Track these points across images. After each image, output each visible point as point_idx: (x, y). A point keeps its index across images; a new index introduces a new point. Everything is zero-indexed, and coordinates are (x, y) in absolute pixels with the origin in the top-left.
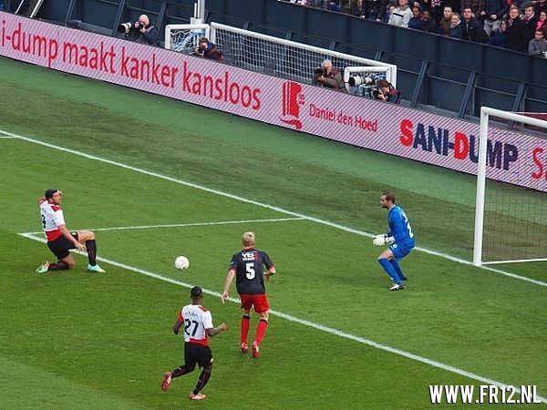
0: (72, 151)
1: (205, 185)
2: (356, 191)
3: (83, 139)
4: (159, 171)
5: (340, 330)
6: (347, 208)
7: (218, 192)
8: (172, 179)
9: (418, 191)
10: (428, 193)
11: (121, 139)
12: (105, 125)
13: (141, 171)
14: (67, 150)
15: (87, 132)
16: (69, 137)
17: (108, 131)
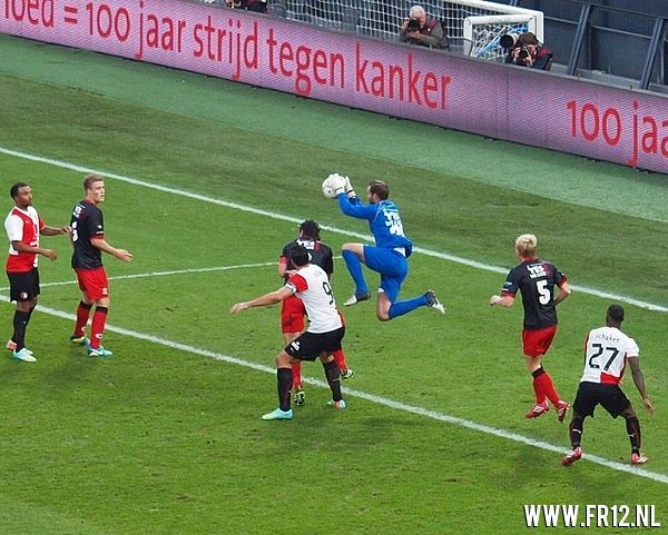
0: (52, 162)
1: (256, 205)
2: (489, 206)
3: (69, 142)
4: (185, 187)
5: (470, 419)
6: (475, 232)
7: (277, 216)
8: (205, 199)
9: (583, 202)
10: (598, 205)
11: (127, 140)
12: (102, 120)
13: (159, 187)
14: (43, 160)
15: (75, 132)
16: (46, 140)
17: (105, 128)
